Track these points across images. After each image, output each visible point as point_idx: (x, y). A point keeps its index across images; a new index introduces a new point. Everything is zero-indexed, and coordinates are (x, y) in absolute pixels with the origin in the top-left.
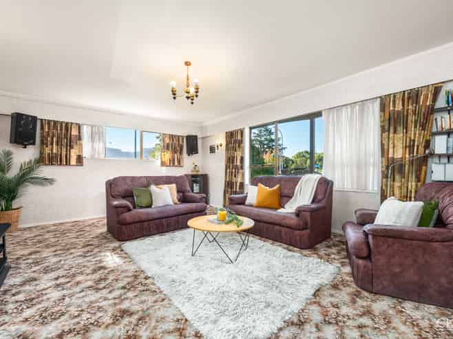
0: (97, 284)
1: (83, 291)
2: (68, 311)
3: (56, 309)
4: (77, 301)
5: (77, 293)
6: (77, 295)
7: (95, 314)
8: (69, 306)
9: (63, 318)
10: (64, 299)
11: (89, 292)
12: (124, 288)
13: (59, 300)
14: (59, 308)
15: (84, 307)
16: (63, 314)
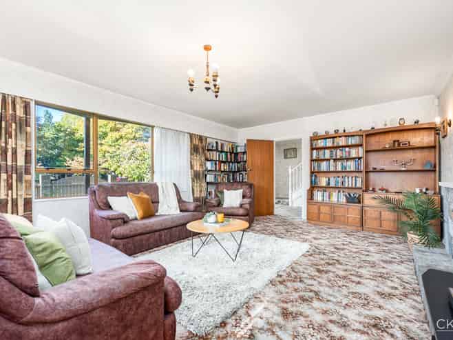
0: (312, 298)
1: (328, 301)
2: (349, 293)
3: (356, 300)
4: (338, 296)
5: (333, 302)
6: (335, 300)
7: (334, 280)
8: (347, 296)
9: (354, 291)
10: (346, 305)
11: (325, 296)
12: (301, 281)
13: (350, 306)
14: (354, 299)
15: (336, 288)
16: (353, 293)
